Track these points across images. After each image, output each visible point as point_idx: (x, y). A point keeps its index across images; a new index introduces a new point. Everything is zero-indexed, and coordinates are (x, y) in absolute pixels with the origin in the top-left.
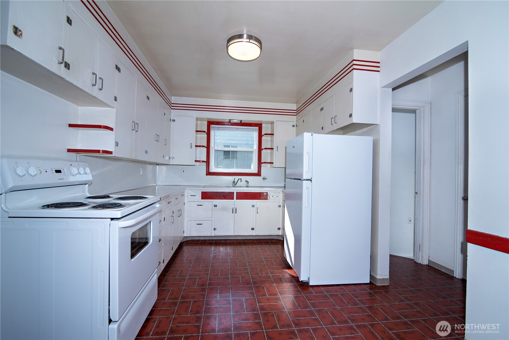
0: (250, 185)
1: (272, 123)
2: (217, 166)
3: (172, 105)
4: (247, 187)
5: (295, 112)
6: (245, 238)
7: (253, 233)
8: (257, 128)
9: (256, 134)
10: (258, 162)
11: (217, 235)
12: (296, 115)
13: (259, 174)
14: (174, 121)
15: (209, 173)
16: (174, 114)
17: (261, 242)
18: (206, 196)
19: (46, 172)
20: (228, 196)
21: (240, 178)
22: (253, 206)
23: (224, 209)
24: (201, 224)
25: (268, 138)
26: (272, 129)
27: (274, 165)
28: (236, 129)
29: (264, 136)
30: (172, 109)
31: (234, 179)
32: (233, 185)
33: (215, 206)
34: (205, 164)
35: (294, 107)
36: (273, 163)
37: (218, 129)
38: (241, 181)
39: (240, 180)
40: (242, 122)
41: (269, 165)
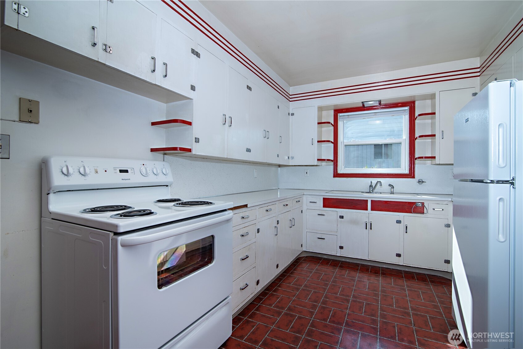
0: (395, 190)
1: (432, 97)
2: (347, 164)
3: (291, 97)
4: (392, 193)
5: (479, 70)
6: (387, 267)
7: (400, 261)
8: (407, 108)
9: (405, 119)
10: (410, 158)
11: (344, 256)
12: (479, 76)
13: (411, 175)
14: (293, 114)
15: (336, 175)
16: (293, 106)
17: (413, 278)
18: (329, 203)
19: (106, 171)
20: (360, 205)
21: (379, 181)
22: (399, 222)
23: (354, 222)
24: (323, 239)
25: (426, 120)
26: (434, 106)
27: (437, 161)
28: (373, 114)
29: (418, 117)
30: (290, 101)
31: (371, 183)
32: (370, 190)
33: (342, 217)
34: (332, 163)
35: (476, 62)
36: (434, 157)
37: (348, 118)
38: (381, 185)
39: (379, 184)
40: (382, 103)
41: (429, 162)
